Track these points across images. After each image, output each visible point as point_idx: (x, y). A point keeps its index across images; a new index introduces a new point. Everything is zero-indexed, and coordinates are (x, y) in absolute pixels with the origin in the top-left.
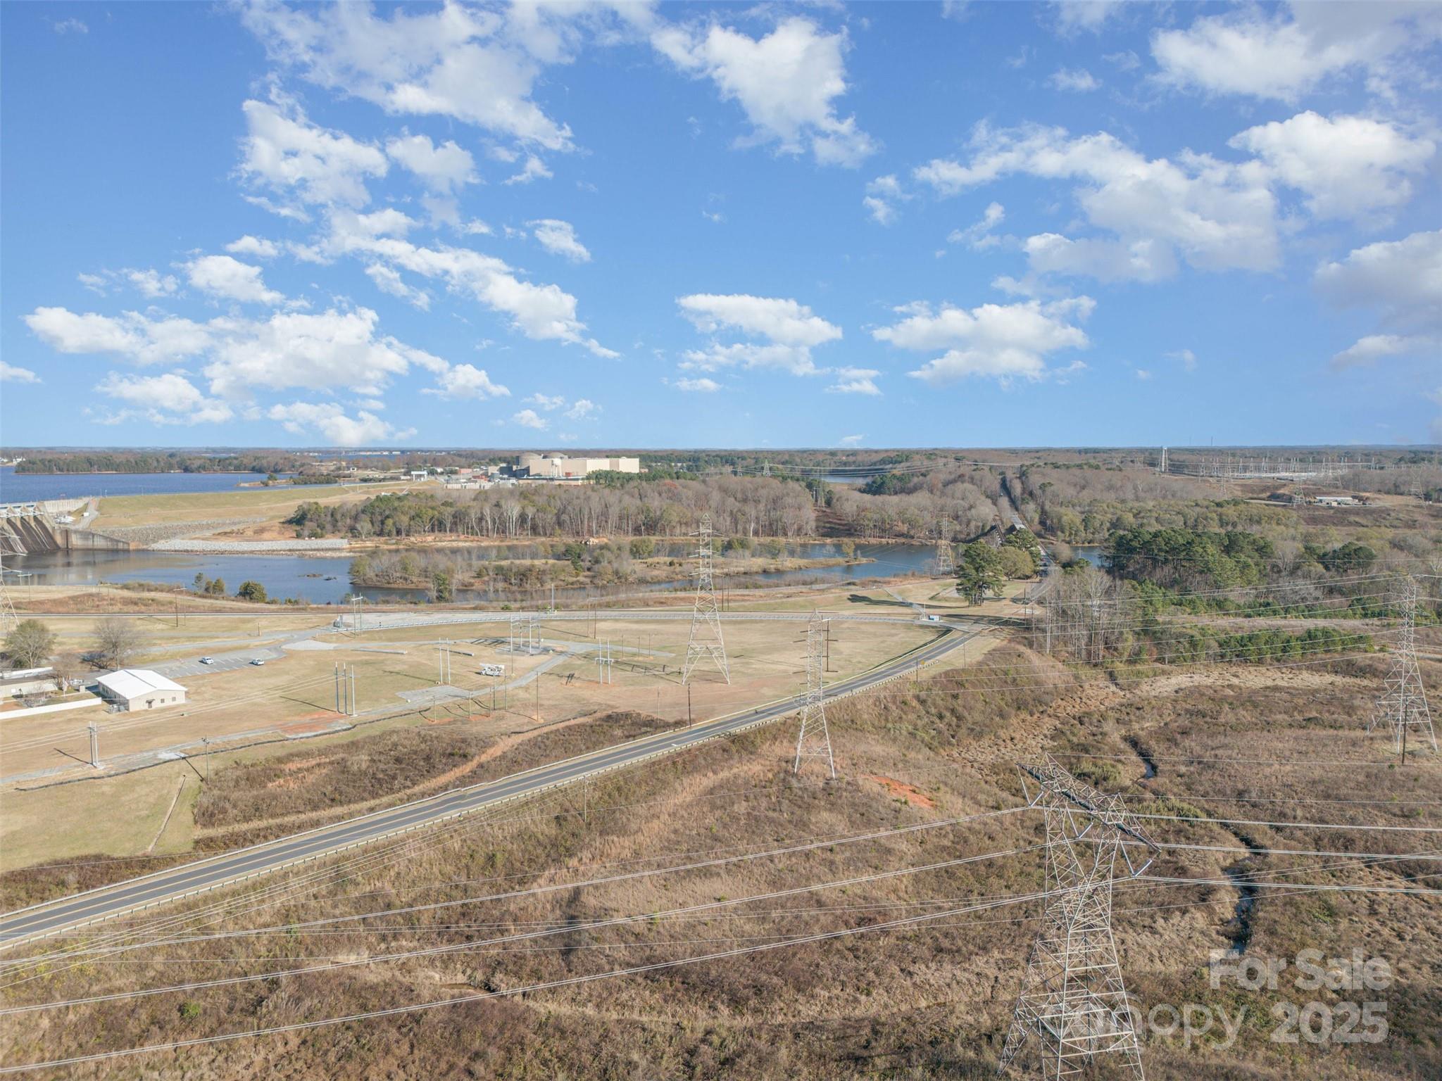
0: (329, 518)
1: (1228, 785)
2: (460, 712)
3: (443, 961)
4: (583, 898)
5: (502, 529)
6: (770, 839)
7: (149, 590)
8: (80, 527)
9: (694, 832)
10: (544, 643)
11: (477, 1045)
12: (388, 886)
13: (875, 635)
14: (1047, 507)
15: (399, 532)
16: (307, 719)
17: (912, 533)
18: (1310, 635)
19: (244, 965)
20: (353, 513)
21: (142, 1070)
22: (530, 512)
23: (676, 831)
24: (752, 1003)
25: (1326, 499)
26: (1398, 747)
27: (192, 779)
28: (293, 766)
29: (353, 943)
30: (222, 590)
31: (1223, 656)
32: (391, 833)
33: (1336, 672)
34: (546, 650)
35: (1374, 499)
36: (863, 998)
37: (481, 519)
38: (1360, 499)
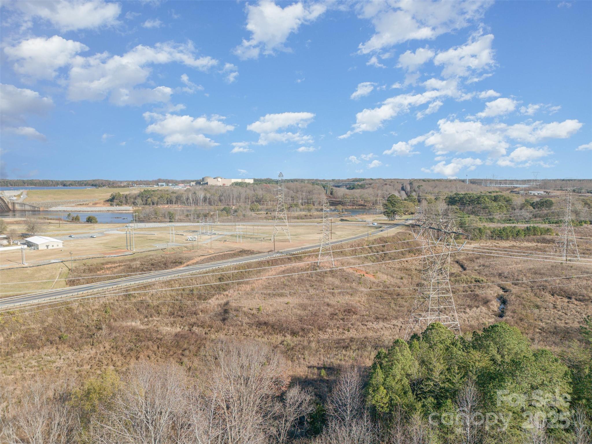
0: (124, 199)
1: (495, 272)
2: (178, 250)
3: (171, 324)
4: (230, 304)
5: (196, 202)
6: (308, 286)
7: (48, 219)
8: (19, 201)
9: (276, 283)
10: (213, 232)
11: (185, 346)
12: (148, 299)
13: (350, 229)
14: (420, 195)
15: (153, 204)
16: (114, 251)
17: (366, 204)
18: (528, 229)
19: (87, 323)
20: (134, 197)
21: (43, 356)
22: (208, 196)
23: (269, 283)
24: (300, 333)
25: (533, 192)
26: (564, 258)
27: (65, 270)
28: (108, 266)
29: (133, 318)
30: (79, 220)
31: (492, 237)
32: (149, 280)
33: (538, 242)
34: (215, 234)
35: (552, 192)
36: (346, 332)
37: (188, 199)
38: (547, 192)
